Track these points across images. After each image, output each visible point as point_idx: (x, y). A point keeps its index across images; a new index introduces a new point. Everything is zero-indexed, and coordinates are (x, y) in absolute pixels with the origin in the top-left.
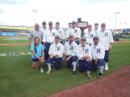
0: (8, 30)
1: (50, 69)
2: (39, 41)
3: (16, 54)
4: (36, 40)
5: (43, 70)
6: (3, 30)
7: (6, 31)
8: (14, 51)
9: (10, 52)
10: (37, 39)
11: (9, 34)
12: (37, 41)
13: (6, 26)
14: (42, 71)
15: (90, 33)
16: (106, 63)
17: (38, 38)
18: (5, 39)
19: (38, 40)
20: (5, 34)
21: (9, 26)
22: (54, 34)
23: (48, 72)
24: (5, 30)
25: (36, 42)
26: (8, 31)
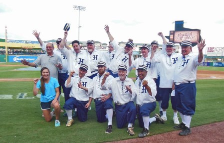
0: (24, 49)
1: (70, 118)
2: (48, 74)
3: (28, 96)
4: (44, 73)
5: (59, 122)
6: (15, 50)
7: (21, 52)
8: (25, 92)
9: (20, 92)
10: (45, 70)
11: (26, 58)
12: (46, 74)
13: (21, 41)
14: (57, 124)
15: (147, 60)
16: (176, 112)
17: (46, 68)
18: (15, 70)
19: (47, 72)
20: (18, 58)
21: (27, 42)
22: (81, 61)
23: (69, 124)
24: (19, 50)
25: (44, 75)
26: (24, 52)
